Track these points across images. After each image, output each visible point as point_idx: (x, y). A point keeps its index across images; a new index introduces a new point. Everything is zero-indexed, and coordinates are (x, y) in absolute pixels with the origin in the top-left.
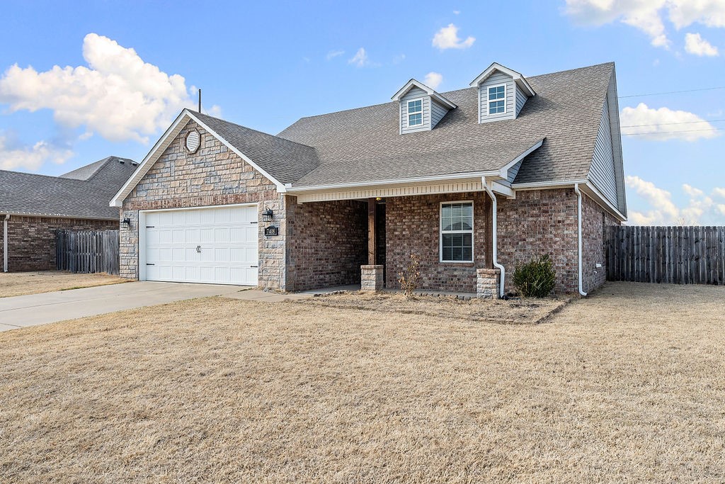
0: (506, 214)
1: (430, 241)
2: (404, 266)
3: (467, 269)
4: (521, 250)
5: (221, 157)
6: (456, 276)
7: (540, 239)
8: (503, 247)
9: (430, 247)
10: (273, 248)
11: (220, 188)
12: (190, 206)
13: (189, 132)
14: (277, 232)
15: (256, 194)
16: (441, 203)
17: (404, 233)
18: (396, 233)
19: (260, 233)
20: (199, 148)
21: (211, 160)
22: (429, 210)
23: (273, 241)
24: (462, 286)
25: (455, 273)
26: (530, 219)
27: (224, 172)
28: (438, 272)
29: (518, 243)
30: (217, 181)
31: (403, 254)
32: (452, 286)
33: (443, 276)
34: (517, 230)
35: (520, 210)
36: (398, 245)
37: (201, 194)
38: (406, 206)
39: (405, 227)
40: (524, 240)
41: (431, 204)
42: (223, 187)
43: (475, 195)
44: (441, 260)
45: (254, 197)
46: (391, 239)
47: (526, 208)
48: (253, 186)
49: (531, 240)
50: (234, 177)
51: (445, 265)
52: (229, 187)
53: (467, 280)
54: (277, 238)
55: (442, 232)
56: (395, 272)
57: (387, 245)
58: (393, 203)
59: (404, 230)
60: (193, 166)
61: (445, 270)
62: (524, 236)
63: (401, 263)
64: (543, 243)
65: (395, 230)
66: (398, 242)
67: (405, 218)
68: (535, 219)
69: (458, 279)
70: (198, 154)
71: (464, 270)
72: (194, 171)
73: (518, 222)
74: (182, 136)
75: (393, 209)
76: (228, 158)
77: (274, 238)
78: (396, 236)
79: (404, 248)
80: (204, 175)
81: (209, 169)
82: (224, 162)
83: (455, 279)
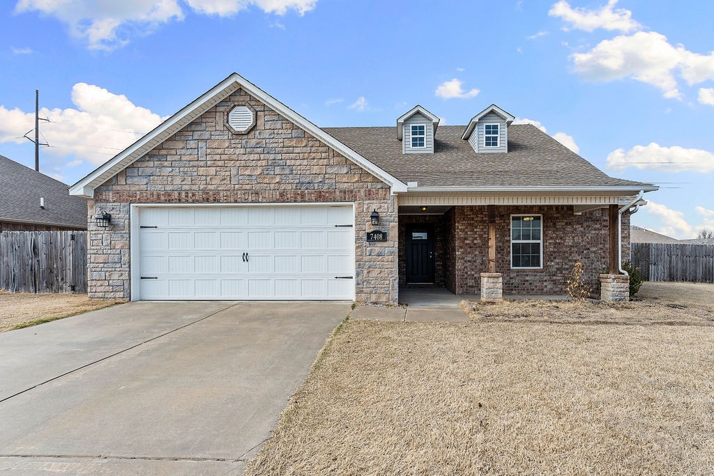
0: (573, 227)
1: (503, 250)
2: (476, 273)
3: (538, 274)
4: (585, 258)
5: (293, 143)
6: (528, 281)
7: (601, 249)
8: (570, 255)
9: (503, 255)
10: (379, 256)
11: (291, 181)
12: (236, 202)
13: (235, 106)
14: (385, 238)
15: (352, 192)
16: (512, 215)
17: (475, 242)
18: (467, 242)
19: (358, 239)
20: (254, 128)
21: (274, 145)
22: (501, 221)
23: (378, 247)
24: (533, 289)
25: (527, 278)
26: (593, 232)
27: (298, 162)
28: (510, 278)
29: (583, 252)
30: (287, 172)
31: (475, 261)
32: (524, 290)
33: (516, 281)
34: (583, 241)
35: (585, 224)
36: (469, 253)
37: (257, 187)
38: (477, 217)
39: (476, 236)
40: (589, 249)
41: (503, 216)
42: (297, 181)
43: (546, 209)
44: (512, 267)
45: (348, 195)
46: (461, 247)
47: (590, 223)
48: (347, 182)
49: (594, 249)
50: (316, 170)
51: (518, 271)
52: (307, 180)
53: (539, 284)
54: (385, 244)
55: (512, 242)
56: (466, 278)
57: (457, 253)
58: (463, 213)
59: (476, 239)
60: (242, 151)
61: (517, 275)
62: (588, 246)
63: (473, 270)
64: (604, 252)
65: (466, 239)
66: (469, 250)
67: (476, 227)
68: (597, 232)
69: (530, 284)
70: (250, 136)
71: (536, 275)
72: (245, 157)
73: (583, 234)
74: (222, 109)
75: (464, 218)
76: (306, 146)
77: (379, 244)
78: (467, 244)
79: (475, 255)
80: (264, 163)
81: (272, 157)
82: (297, 150)
83: (527, 284)
